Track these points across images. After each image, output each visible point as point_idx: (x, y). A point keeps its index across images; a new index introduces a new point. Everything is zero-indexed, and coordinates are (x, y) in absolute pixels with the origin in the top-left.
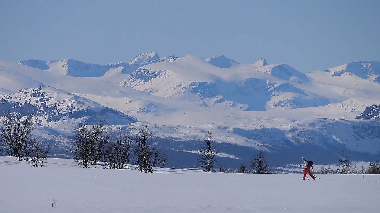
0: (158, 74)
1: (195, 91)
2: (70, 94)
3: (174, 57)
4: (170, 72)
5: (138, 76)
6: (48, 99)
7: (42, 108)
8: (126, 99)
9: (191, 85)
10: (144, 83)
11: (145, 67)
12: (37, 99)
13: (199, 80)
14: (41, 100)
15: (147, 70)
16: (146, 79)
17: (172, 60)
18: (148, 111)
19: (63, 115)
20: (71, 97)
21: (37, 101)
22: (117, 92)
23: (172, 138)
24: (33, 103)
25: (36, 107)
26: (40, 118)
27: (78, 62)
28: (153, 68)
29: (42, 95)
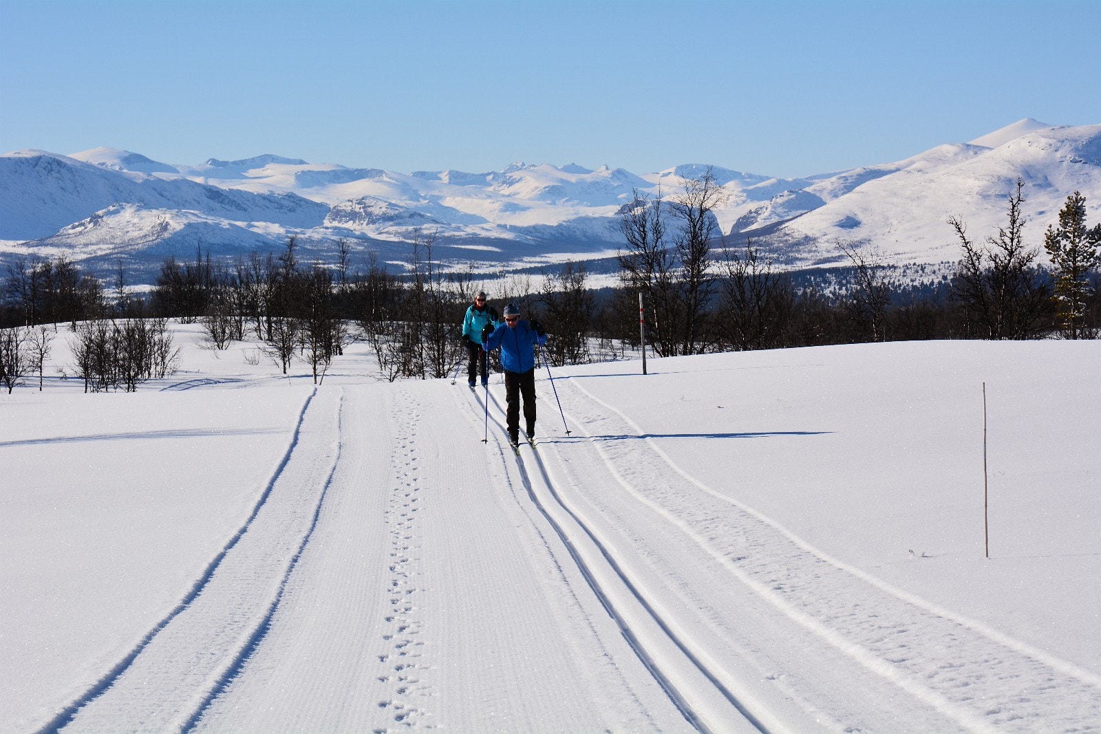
0: (519, 180)
1: (549, 192)
2: (386, 202)
3: (533, 165)
4: (528, 178)
5: (504, 183)
6: (369, 207)
7: (363, 214)
8: (489, 200)
9: (545, 188)
10: (508, 187)
11: (510, 174)
12: (360, 206)
13: (551, 184)
14: (363, 208)
15: (511, 177)
16: (511, 184)
17: (532, 168)
18: (506, 211)
19: (379, 219)
20: (386, 204)
21: (360, 208)
22: (484, 196)
23: (454, 236)
24: (357, 210)
25: (360, 213)
26: (362, 222)
27: (457, 172)
28: (516, 175)
29: (365, 204)
